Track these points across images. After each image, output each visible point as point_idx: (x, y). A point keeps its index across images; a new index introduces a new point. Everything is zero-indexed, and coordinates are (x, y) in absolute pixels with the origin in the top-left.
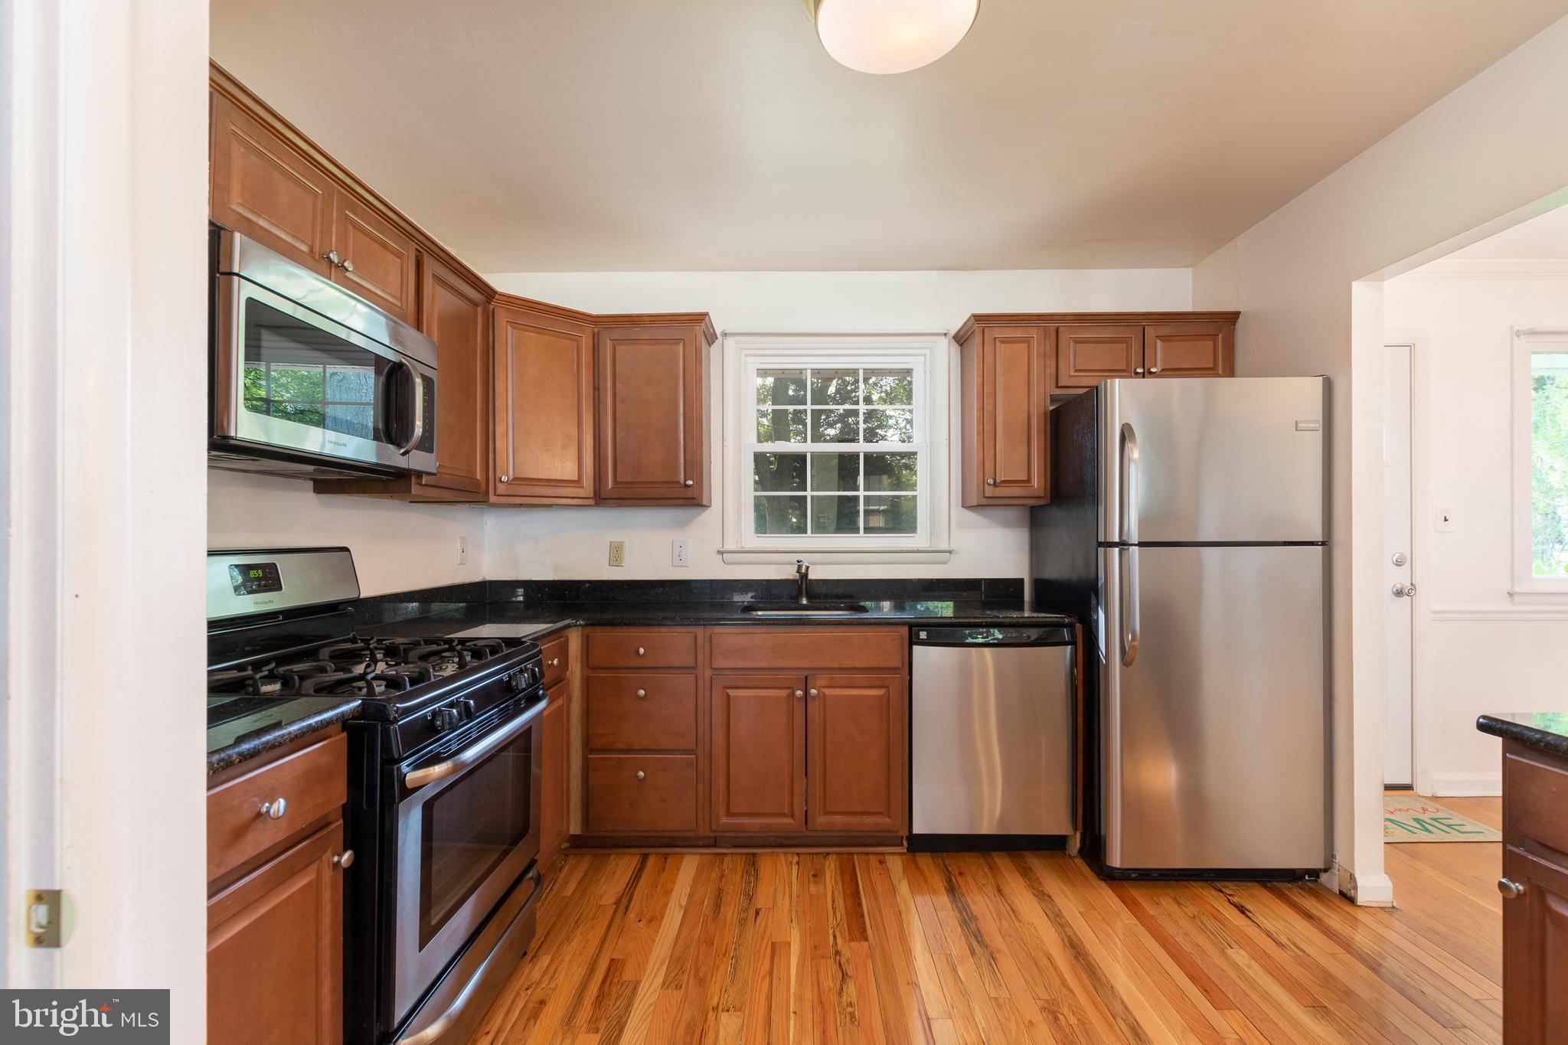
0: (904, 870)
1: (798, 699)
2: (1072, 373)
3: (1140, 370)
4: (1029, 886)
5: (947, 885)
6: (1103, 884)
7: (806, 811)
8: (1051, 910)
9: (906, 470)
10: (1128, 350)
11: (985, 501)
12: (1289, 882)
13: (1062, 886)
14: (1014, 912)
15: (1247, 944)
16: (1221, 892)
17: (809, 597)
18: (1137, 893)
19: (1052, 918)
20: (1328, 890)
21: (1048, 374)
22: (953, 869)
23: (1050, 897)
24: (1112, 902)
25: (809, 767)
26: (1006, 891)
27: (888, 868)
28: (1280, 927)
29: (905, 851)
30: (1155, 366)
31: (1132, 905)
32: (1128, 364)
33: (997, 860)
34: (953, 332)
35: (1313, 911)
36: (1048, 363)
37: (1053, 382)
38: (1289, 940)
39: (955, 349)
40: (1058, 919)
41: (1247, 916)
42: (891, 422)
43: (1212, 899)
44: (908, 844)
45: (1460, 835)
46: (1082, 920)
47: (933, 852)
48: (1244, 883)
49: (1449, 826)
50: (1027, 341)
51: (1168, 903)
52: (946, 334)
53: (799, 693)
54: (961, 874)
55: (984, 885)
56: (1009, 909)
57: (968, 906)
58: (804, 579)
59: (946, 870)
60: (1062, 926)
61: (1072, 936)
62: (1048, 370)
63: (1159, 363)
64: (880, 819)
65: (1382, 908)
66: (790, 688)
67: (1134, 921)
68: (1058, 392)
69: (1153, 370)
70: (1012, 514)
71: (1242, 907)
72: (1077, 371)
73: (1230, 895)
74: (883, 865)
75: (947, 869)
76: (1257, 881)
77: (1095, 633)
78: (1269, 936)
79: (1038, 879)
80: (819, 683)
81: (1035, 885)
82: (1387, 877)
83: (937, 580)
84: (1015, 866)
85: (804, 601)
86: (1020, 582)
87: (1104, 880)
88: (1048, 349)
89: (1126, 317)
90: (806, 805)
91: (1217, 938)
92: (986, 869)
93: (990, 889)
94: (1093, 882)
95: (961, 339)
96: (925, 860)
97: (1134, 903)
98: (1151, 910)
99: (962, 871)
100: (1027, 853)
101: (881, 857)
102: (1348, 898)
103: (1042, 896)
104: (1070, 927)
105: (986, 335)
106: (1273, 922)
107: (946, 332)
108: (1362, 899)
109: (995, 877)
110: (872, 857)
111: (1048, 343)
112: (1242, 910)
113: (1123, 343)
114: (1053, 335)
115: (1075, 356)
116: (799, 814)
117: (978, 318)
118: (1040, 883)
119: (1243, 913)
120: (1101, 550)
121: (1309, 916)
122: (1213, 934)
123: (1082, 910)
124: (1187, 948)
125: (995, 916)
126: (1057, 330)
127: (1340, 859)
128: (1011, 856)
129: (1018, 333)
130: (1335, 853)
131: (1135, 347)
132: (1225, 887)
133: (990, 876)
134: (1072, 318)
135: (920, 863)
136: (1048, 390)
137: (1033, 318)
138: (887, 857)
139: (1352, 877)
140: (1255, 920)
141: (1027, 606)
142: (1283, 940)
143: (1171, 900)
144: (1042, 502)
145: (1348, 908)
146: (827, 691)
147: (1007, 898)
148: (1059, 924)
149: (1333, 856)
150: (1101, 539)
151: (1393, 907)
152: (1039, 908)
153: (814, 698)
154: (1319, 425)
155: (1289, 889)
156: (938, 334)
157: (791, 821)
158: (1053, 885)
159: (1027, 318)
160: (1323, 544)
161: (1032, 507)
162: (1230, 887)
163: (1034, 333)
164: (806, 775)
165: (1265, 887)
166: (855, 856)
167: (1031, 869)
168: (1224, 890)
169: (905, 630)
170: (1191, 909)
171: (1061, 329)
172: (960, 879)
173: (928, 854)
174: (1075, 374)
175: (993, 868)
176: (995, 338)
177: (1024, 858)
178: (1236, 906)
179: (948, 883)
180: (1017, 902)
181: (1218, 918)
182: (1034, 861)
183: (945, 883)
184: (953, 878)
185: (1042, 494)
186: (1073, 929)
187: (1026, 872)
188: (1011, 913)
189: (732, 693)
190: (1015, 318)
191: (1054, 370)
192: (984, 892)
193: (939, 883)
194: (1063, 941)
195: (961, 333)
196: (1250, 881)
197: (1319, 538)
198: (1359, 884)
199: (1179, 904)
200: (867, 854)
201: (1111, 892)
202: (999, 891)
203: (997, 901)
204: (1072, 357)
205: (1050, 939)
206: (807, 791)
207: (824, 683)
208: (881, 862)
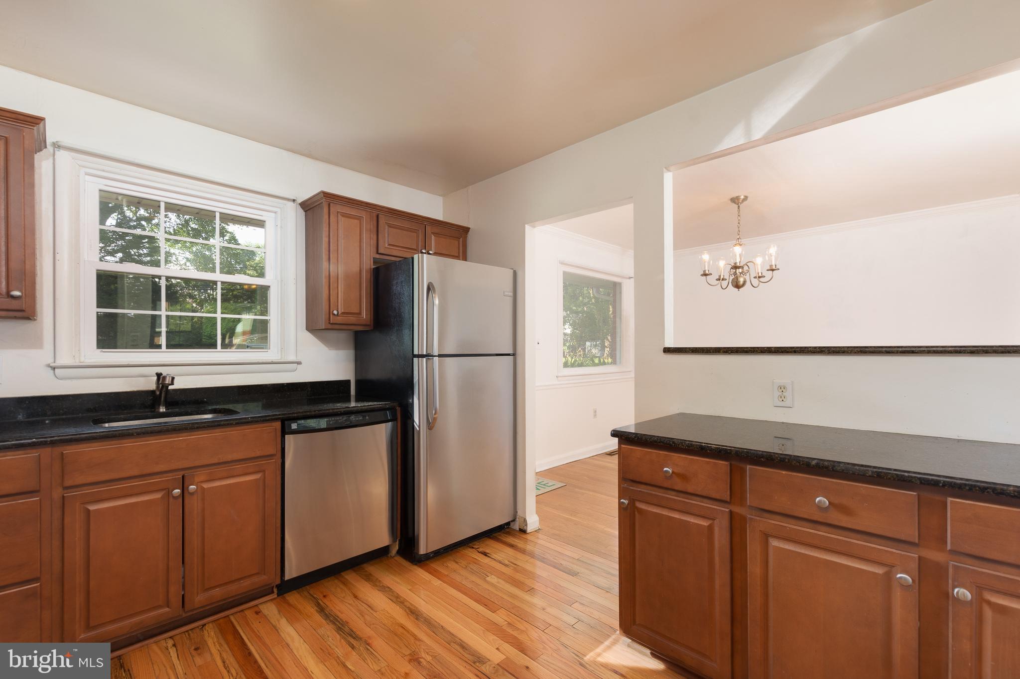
0: (279, 611)
1: (174, 497)
2: (386, 245)
3: (424, 251)
4: (374, 586)
5: (317, 609)
6: (415, 567)
7: (183, 596)
8: (392, 595)
9: (190, 298)
10: (418, 237)
11: (330, 326)
12: (499, 532)
13: (393, 577)
14: (369, 607)
15: (494, 572)
16: (473, 548)
17: (168, 405)
18: (435, 565)
19: (394, 600)
20: (514, 530)
21: (372, 243)
22: (319, 596)
23: (389, 588)
24: (425, 576)
25: (186, 555)
26: (360, 595)
27: (265, 616)
28: (504, 556)
29: (276, 596)
30: (431, 250)
31: (435, 573)
32: (417, 246)
33: (346, 577)
34: (300, 201)
35: (512, 543)
36: (372, 235)
37: (375, 250)
38: (509, 561)
39: (302, 213)
40: (398, 600)
41: (489, 557)
42: (174, 258)
43: (471, 553)
44: (278, 590)
45: (549, 488)
46: (413, 594)
47: (299, 588)
48: (482, 540)
49: (544, 485)
50: (359, 218)
51: (452, 565)
52: (294, 200)
53: (177, 491)
54: (324, 596)
55: (344, 598)
56: (366, 606)
57: (338, 617)
58: (164, 389)
59: (313, 599)
60: (402, 603)
61: (410, 606)
62: (372, 241)
63: (433, 249)
64: (256, 579)
65: (536, 531)
66: (165, 489)
67: (440, 582)
68: (378, 256)
69: (430, 252)
70: (343, 336)
71: (485, 552)
72: (389, 245)
73: (478, 548)
74: (260, 614)
75: (313, 597)
76: (486, 537)
77: (410, 412)
78: (500, 563)
79: (377, 579)
80: (197, 479)
81: (378, 584)
82: (537, 515)
83: (287, 384)
84: (360, 576)
85: (162, 409)
86: (348, 382)
87: (416, 564)
88: (372, 226)
89: (416, 217)
90: (184, 588)
91: (480, 574)
92: (342, 586)
93: (350, 599)
94: (410, 568)
95: (309, 207)
96: (293, 597)
97: (436, 571)
98: (444, 571)
99: (325, 594)
100: (365, 565)
101: (256, 609)
102: (523, 531)
103: (385, 589)
104: (408, 601)
105: (331, 208)
106: (499, 554)
107: (295, 199)
108: (529, 530)
109: (349, 589)
110: (247, 613)
111: (372, 223)
112: (485, 554)
113: (414, 232)
114: (375, 218)
115: (388, 235)
116: (176, 601)
117: (326, 195)
118: (380, 581)
119: (486, 555)
120: (415, 360)
121: (512, 546)
122: (478, 573)
123: (410, 587)
124: (469, 585)
125: (359, 615)
126: (378, 217)
127: (520, 513)
128: (355, 571)
129: (353, 212)
130: (518, 510)
131: (421, 237)
132: (473, 545)
133: (345, 589)
134: (387, 210)
135: (291, 601)
136: (372, 254)
137: (363, 204)
138: (261, 607)
139: (525, 520)
140: (493, 557)
141: (353, 398)
142: (507, 562)
143: (453, 563)
144: (367, 329)
145: (524, 536)
146: (205, 486)
147: (362, 600)
148: (400, 602)
149: (517, 512)
150: (416, 352)
151: (539, 529)
152: (384, 597)
153: (192, 494)
154: (511, 294)
155: (500, 535)
156: (288, 200)
157: (167, 609)
158: (389, 580)
159: (359, 203)
160: (514, 355)
161: (356, 331)
162: (476, 545)
163: (363, 214)
164: (183, 563)
165: (490, 538)
166: (232, 618)
167: (371, 574)
168: (474, 547)
169: (278, 425)
170: (464, 563)
171: (380, 216)
172: (325, 601)
173: (295, 591)
174: (388, 247)
175: (346, 583)
176: (338, 212)
177: (363, 569)
178: (482, 553)
179: (317, 607)
180: (370, 599)
181: (476, 562)
182: (371, 568)
183: (316, 608)
184: (320, 602)
185: (369, 323)
186: (409, 602)
187: (369, 578)
188: (369, 609)
189: (92, 508)
190: (351, 201)
191: (375, 242)
192: (346, 602)
193: (311, 609)
194: (406, 611)
195: (309, 202)
196: (484, 537)
197: (511, 352)
198: (528, 523)
199: (457, 563)
200: (242, 611)
201: (422, 570)
202: (356, 597)
203: (357, 605)
204: (386, 235)
205: (398, 614)
206: (184, 578)
207: (202, 478)
208: (257, 613)
